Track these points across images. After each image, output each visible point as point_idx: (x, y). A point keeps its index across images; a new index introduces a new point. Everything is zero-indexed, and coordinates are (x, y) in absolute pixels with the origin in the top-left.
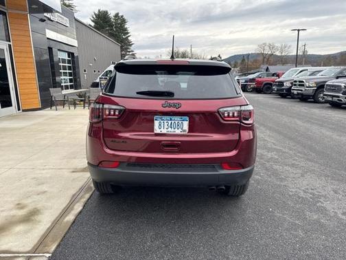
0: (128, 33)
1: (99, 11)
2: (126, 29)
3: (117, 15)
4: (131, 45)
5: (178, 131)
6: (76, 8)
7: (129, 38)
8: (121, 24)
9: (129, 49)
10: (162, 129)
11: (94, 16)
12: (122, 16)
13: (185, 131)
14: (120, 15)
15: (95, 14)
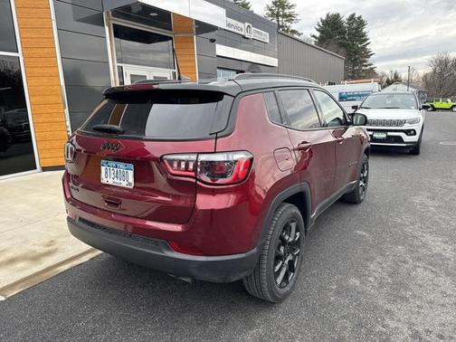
0: (366, 40)
1: (328, 15)
2: (364, 35)
3: (352, 17)
4: (369, 56)
5: (124, 184)
6: (298, 17)
7: (368, 47)
8: (357, 29)
9: (366, 61)
10: (108, 179)
11: (321, 24)
12: (359, 18)
13: (130, 184)
14: (356, 16)
15: (322, 20)
